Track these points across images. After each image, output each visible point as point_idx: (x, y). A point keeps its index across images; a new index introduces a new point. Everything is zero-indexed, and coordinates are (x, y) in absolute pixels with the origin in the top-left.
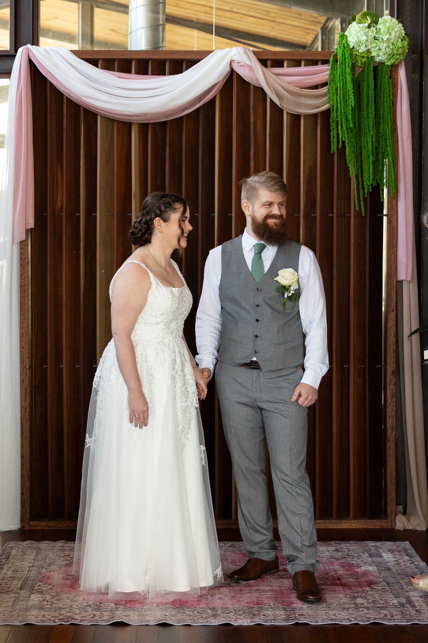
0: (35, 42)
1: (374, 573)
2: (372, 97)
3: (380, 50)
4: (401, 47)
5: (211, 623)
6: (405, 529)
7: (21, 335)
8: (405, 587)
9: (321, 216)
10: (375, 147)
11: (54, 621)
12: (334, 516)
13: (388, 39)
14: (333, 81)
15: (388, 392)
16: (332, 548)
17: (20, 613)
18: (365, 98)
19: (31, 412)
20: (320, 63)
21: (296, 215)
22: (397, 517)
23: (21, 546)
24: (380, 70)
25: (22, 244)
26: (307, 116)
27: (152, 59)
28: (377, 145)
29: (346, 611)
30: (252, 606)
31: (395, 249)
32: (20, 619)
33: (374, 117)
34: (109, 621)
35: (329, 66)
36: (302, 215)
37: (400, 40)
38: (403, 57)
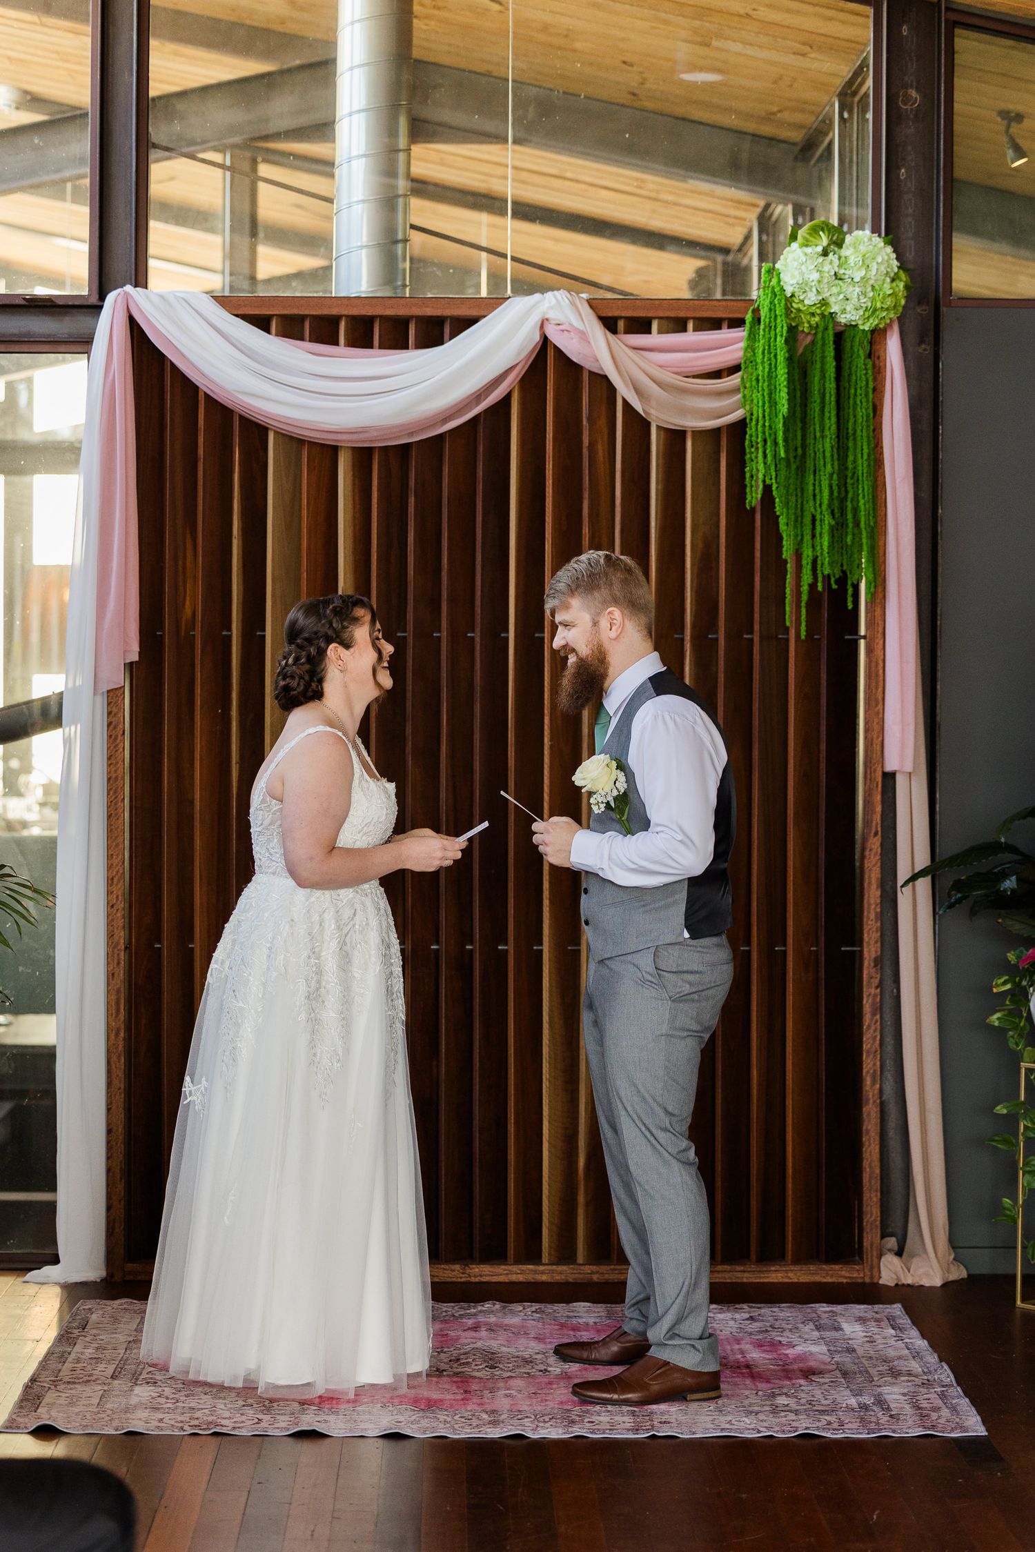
0: (140, 280)
1: (821, 1356)
2: (831, 396)
3: (847, 299)
4: (890, 295)
5: (486, 1433)
6: (900, 1283)
7: (110, 882)
8: (876, 1379)
9: (727, 637)
10: (838, 497)
11: (182, 1429)
12: (753, 1256)
13: (862, 278)
14: (751, 362)
15: (865, 1002)
16: (743, 1314)
17: (114, 1416)
18: (816, 397)
19: (128, 1040)
20: (725, 325)
21: (676, 636)
22: (883, 1259)
23: (110, 1308)
24: (848, 340)
25: (113, 696)
26: (698, 434)
27: (381, 317)
28: (843, 494)
29: (752, 1417)
30: (569, 1407)
31: (880, 706)
32: (114, 1425)
33: (833, 437)
34: (288, 1430)
35: (744, 331)
36: (689, 638)
37: (888, 280)
38: (895, 313)
